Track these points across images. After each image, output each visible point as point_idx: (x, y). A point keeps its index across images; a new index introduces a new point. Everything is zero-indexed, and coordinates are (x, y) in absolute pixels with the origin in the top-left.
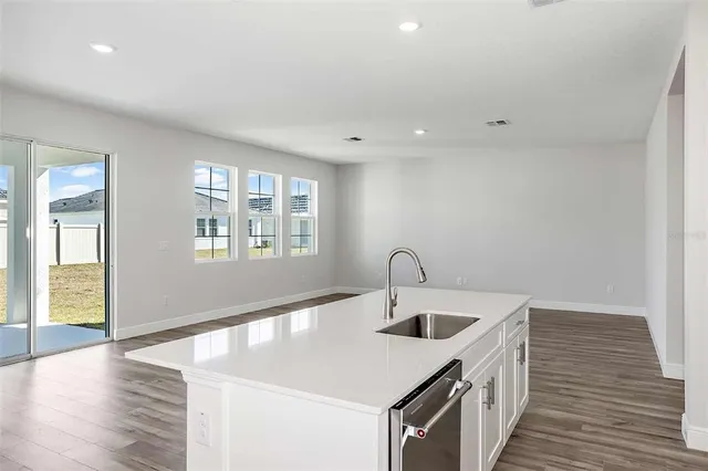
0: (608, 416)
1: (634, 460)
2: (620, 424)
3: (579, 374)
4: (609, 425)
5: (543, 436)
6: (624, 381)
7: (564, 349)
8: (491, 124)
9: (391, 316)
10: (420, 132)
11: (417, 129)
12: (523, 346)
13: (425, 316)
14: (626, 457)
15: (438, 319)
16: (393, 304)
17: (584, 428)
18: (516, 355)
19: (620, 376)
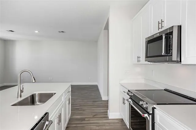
0: (92, 114)
1: (98, 126)
2: (94, 116)
3: (83, 103)
4: (92, 117)
5: (75, 125)
6: (94, 103)
7: (79, 96)
8: (60, 32)
9: (21, 96)
10: (37, 32)
11: (36, 31)
12: (69, 99)
13: (35, 94)
14: (97, 126)
15: (41, 95)
16: (22, 91)
17: (86, 119)
18: (67, 102)
19: (93, 102)
